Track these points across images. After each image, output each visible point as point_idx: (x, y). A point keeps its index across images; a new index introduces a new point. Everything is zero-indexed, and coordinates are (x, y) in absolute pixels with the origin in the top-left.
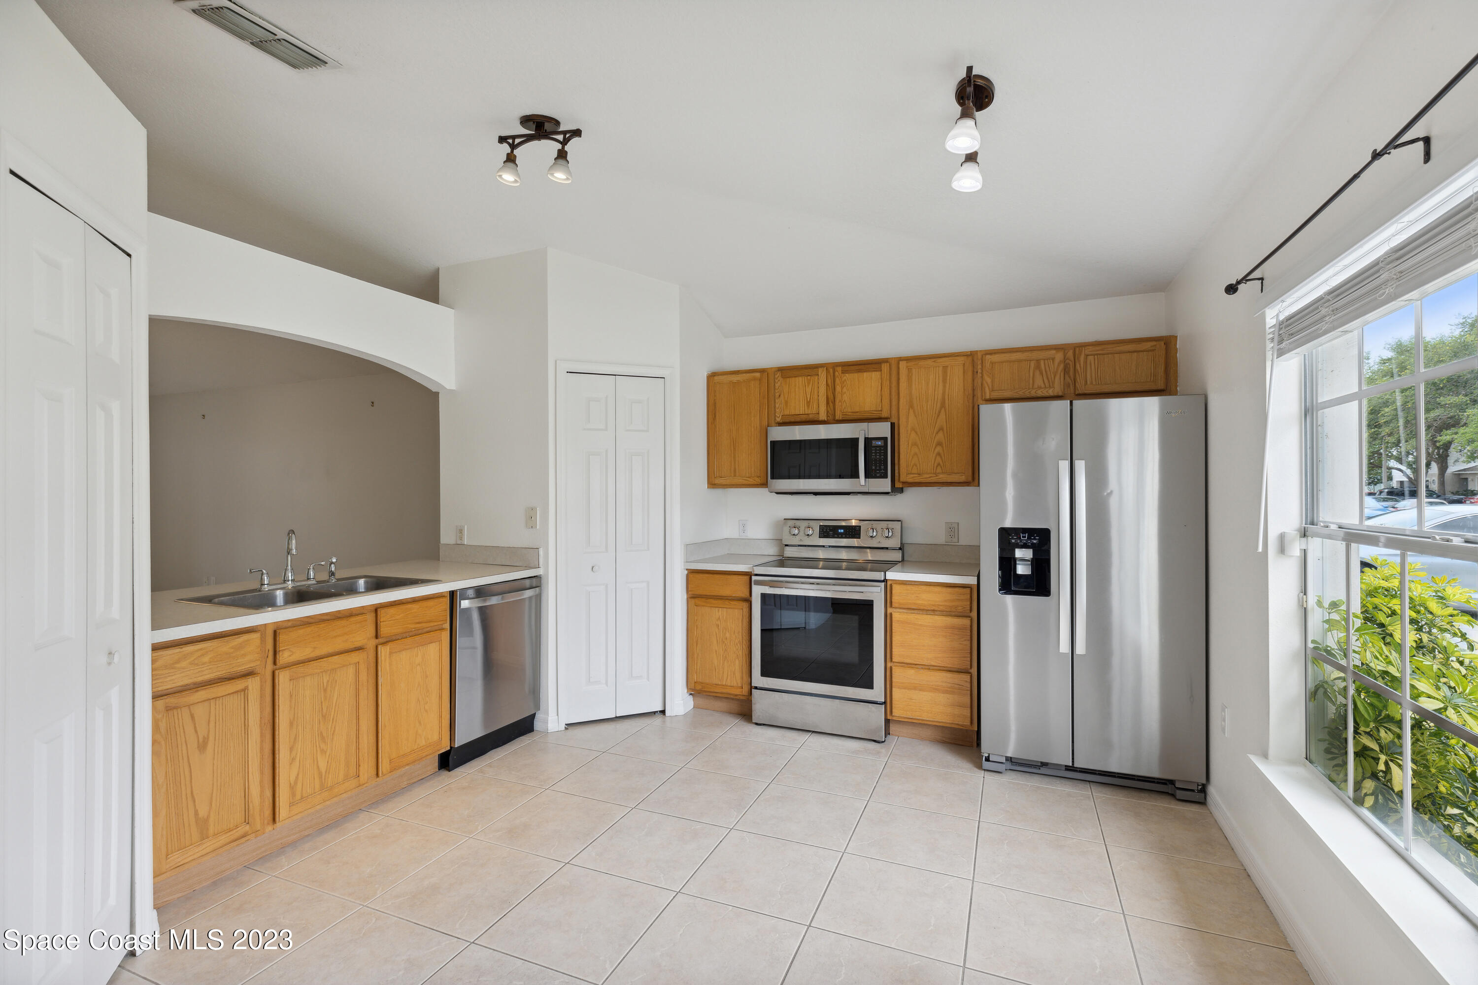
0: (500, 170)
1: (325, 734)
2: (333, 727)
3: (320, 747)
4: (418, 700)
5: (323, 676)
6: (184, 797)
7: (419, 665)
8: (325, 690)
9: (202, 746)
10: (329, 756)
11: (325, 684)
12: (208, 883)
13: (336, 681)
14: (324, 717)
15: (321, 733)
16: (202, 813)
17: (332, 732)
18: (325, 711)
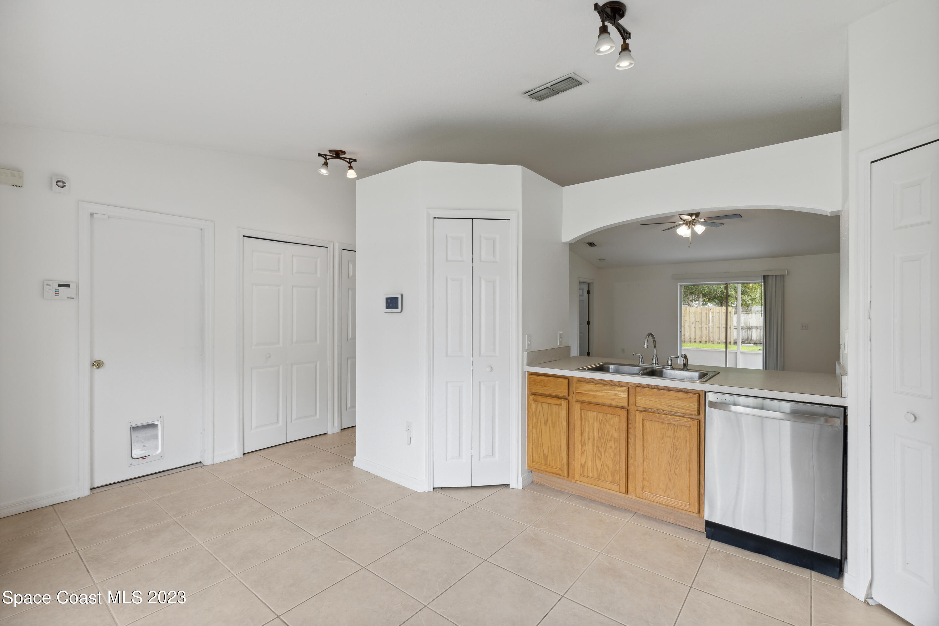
0: (619, 60)
1: (600, 449)
2: (605, 447)
3: (597, 454)
4: (669, 462)
5: (599, 415)
6: (539, 442)
7: (669, 437)
8: (601, 424)
9: (546, 423)
10: (602, 462)
11: (600, 420)
12: (558, 489)
13: (607, 421)
14: (600, 438)
15: (598, 447)
16: (546, 452)
17: (604, 450)
18: (600, 435)
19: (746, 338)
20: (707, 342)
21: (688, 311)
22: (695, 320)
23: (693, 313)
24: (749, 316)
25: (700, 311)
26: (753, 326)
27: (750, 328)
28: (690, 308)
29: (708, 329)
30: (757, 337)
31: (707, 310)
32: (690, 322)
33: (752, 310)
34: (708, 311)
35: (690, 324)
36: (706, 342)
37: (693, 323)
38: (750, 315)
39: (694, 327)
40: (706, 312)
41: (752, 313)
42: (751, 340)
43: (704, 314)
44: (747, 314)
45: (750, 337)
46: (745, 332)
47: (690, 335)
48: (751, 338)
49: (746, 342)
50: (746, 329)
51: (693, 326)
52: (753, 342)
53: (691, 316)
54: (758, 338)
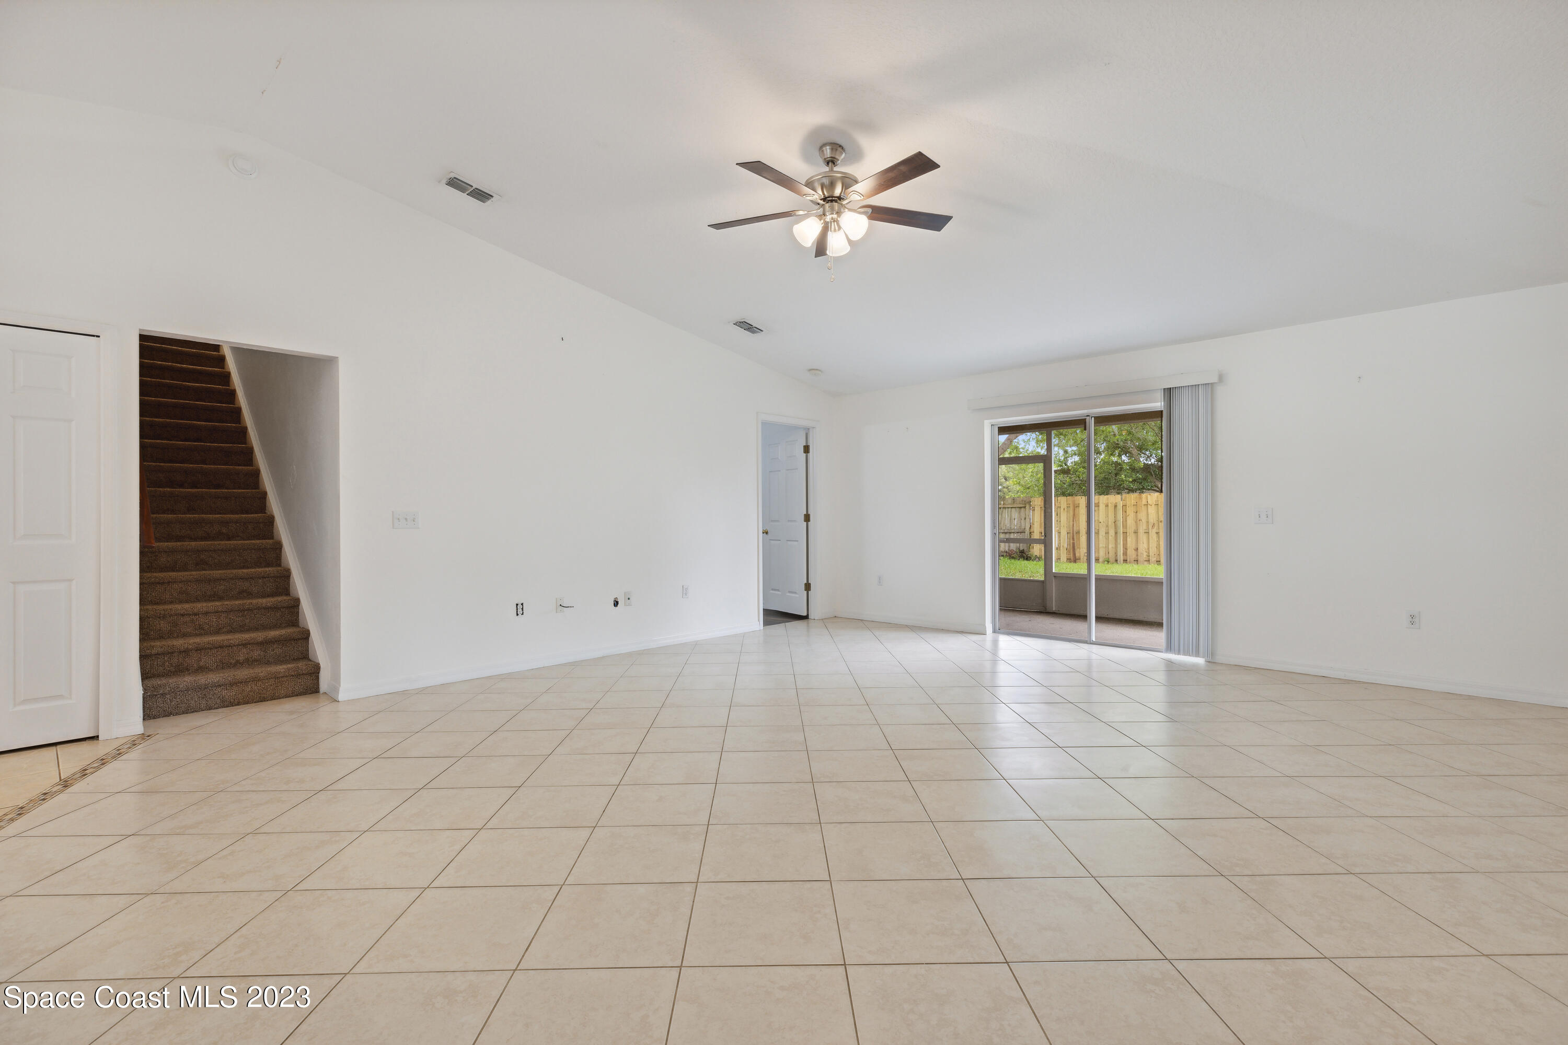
21: (1144, 502)
22: (1159, 519)
23: (1153, 506)
28: (1149, 496)
32: (1148, 522)
35: (1148, 528)
37: (1154, 524)
39: (1157, 533)
47: (1148, 549)
51: (1155, 530)
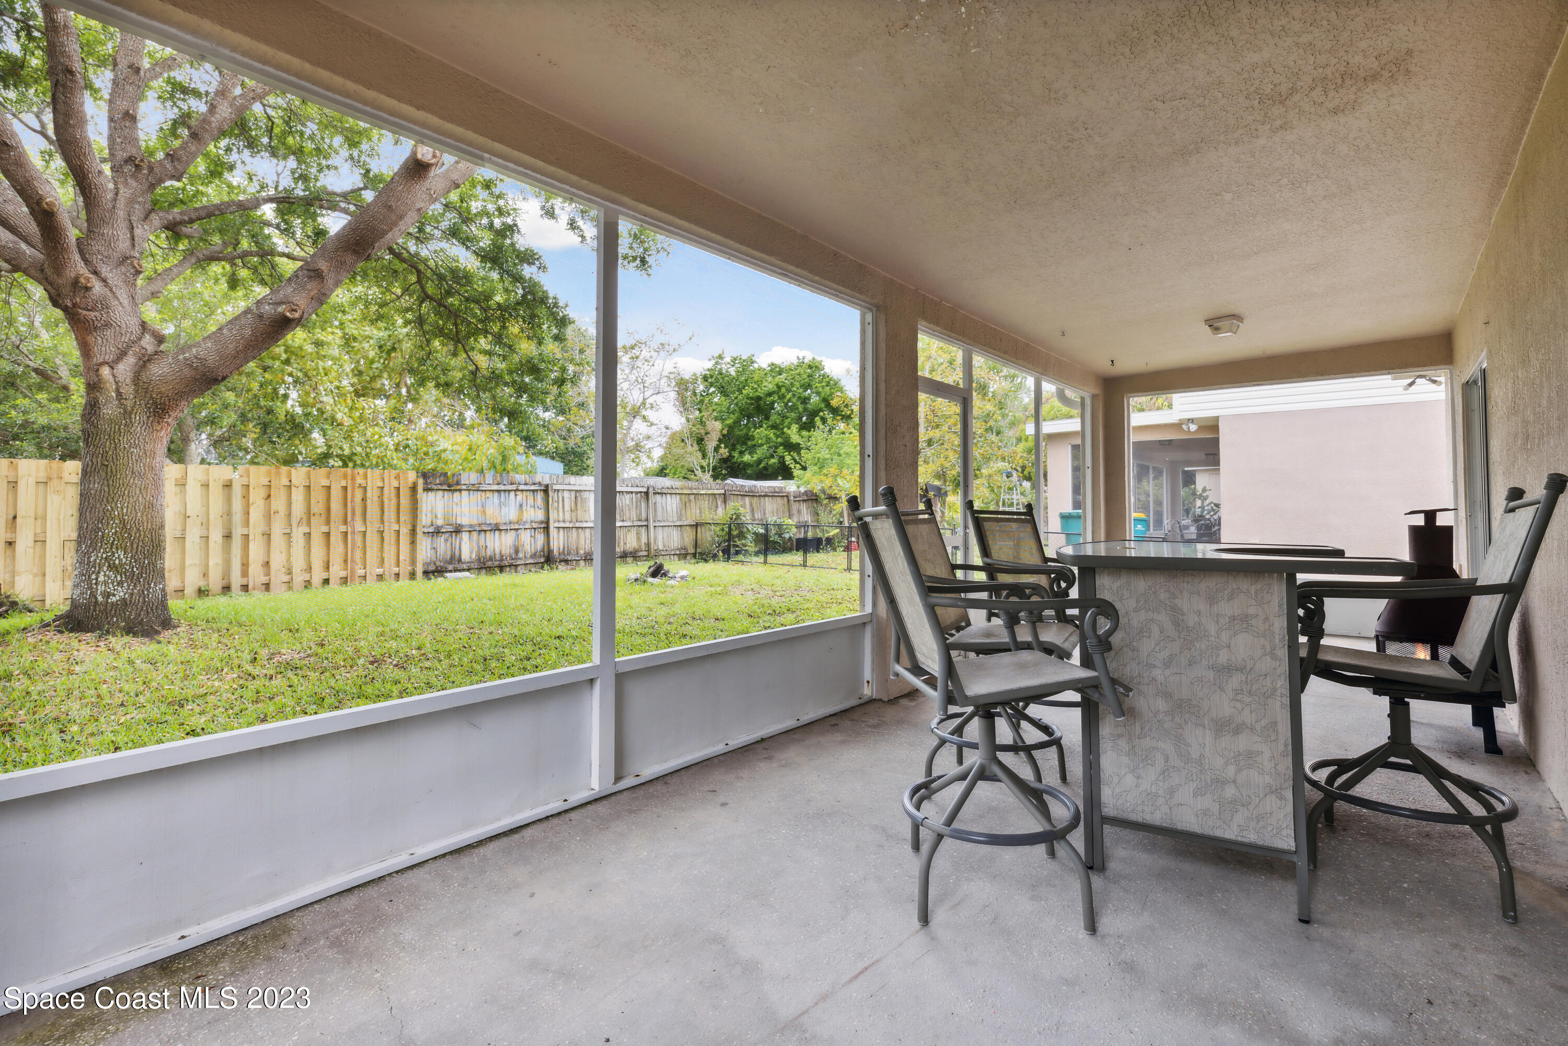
19: (449, 557)
20: (346, 578)
23: (300, 488)
24: (455, 499)
25: (325, 482)
26: (463, 523)
27: (458, 530)
29: (349, 536)
30: (471, 553)
31: (349, 477)
32: (290, 518)
33: (463, 482)
34: (349, 482)
35: (289, 526)
36: (344, 581)
38: (457, 494)
39: (306, 533)
40: (344, 483)
41: (460, 490)
42: (460, 560)
43: (336, 494)
44: (450, 493)
45: (457, 554)
46: (446, 540)
48: (460, 555)
49: (450, 567)
50: (448, 534)
52: (465, 566)
53: (294, 497)
54: (474, 556)
